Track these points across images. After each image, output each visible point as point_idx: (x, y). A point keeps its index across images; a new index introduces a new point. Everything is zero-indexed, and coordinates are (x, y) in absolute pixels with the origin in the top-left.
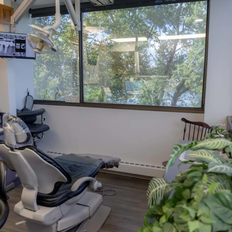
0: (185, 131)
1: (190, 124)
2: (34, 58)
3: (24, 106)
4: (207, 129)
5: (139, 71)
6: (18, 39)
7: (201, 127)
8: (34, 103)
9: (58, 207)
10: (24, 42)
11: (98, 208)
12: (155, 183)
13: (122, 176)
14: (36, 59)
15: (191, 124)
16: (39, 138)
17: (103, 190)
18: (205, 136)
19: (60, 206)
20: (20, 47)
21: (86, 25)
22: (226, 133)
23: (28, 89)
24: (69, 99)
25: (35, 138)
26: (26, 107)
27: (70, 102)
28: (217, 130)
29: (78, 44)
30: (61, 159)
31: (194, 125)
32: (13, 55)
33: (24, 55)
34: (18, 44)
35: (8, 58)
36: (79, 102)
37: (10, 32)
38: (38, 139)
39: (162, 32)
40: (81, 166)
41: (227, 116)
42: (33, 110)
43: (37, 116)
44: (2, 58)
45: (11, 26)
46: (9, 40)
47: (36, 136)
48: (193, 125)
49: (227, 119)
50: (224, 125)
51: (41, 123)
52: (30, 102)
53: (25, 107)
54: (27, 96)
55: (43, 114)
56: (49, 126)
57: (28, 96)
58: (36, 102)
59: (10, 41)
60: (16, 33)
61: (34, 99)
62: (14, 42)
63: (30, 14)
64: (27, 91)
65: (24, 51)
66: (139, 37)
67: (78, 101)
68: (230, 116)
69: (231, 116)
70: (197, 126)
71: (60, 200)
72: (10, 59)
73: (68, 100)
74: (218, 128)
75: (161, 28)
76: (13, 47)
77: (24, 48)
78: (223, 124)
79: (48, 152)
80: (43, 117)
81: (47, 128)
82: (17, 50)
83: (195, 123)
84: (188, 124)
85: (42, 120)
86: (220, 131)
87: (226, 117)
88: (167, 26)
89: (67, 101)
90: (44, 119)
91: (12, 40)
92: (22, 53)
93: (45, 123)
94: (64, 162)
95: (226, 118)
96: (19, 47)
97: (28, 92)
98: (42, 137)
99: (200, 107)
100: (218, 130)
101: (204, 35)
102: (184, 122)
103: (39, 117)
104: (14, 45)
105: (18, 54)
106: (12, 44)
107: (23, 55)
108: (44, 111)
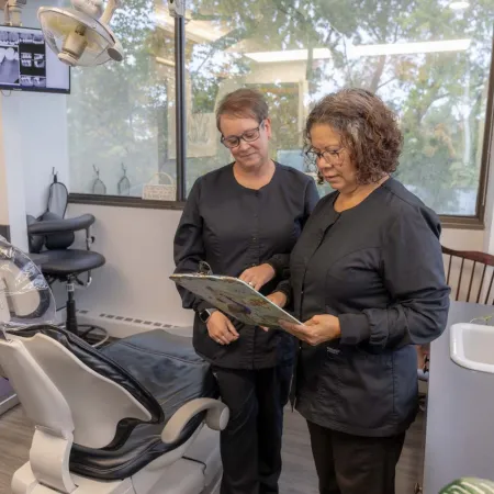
1: (451, 255)
2: (67, 92)
3: (46, 209)
6: (26, 41)
7: (480, 265)
8: (68, 201)
9: (127, 480)
10: (41, 49)
15: (453, 257)
16: (81, 283)
19: (131, 478)
20: (33, 63)
23: (53, 168)
24: (150, 192)
25: (70, 285)
26: (51, 211)
27: (152, 199)
30: (134, 346)
31: (461, 259)
32: (15, 82)
33: (42, 82)
34: (26, 56)
36: (175, 200)
37: (8, 25)
38: (79, 287)
42: (66, 217)
43: (76, 233)
45: (11, 9)
46: (5, 44)
47: (73, 279)
51: (86, 249)
52: (59, 199)
53: (48, 210)
54: (52, 185)
55: (91, 227)
56: (105, 256)
57: (54, 185)
58: (74, 198)
59: (6, 48)
60: (21, 26)
61: (69, 192)
62: (15, 49)
64: (51, 173)
65: (42, 72)
67: (173, 198)
72: (7, 92)
73: (147, 193)
76: (14, 61)
77: (41, 66)
80: (91, 234)
81: (101, 262)
82: (25, 71)
84: (446, 257)
85: (87, 241)
89: (147, 196)
90: (93, 238)
91: (12, 44)
92: (37, 78)
93: (94, 248)
96: (29, 62)
97: (55, 174)
98: (88, 281)
99: (474, 213)
103: (80, 234)
104: (16, 56)
105: (27, 80)
106: (12, 55)
107: (39, 83)
108: (92, 220)
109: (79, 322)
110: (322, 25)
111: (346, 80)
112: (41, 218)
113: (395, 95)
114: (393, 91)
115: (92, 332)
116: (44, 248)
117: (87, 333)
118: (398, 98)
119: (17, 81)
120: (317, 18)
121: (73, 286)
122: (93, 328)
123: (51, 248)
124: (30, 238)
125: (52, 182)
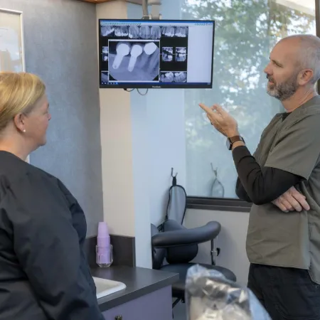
2: (208, 86)
8: (187, 207)
10: (183, 42)
14: (213, 86)
20: (174, 57)
23: (172, 169)
26: (170, 218)
32: (155, 80)
33: (183, 77)
34: (168, 48)
35: (139, 89)
37: (147, 20)
44: (125, 89)
51: (210, 263)
53: (166, 218)
54: (171, 188)
55: (216, 237)
60: (161, 18)
62: (156, 43)
65: (182, 66)
72: (143, 91)
77: (182, 59)
80: (217, 245)
82: (165, 66)
90: (218, 250)
96: (170, 56)
97: (174, 175)
103: (204, 246)
108: (219, 228)
116: (165, 262)
119: (157, 79)
124: (153, 251)
125: (171, 185)
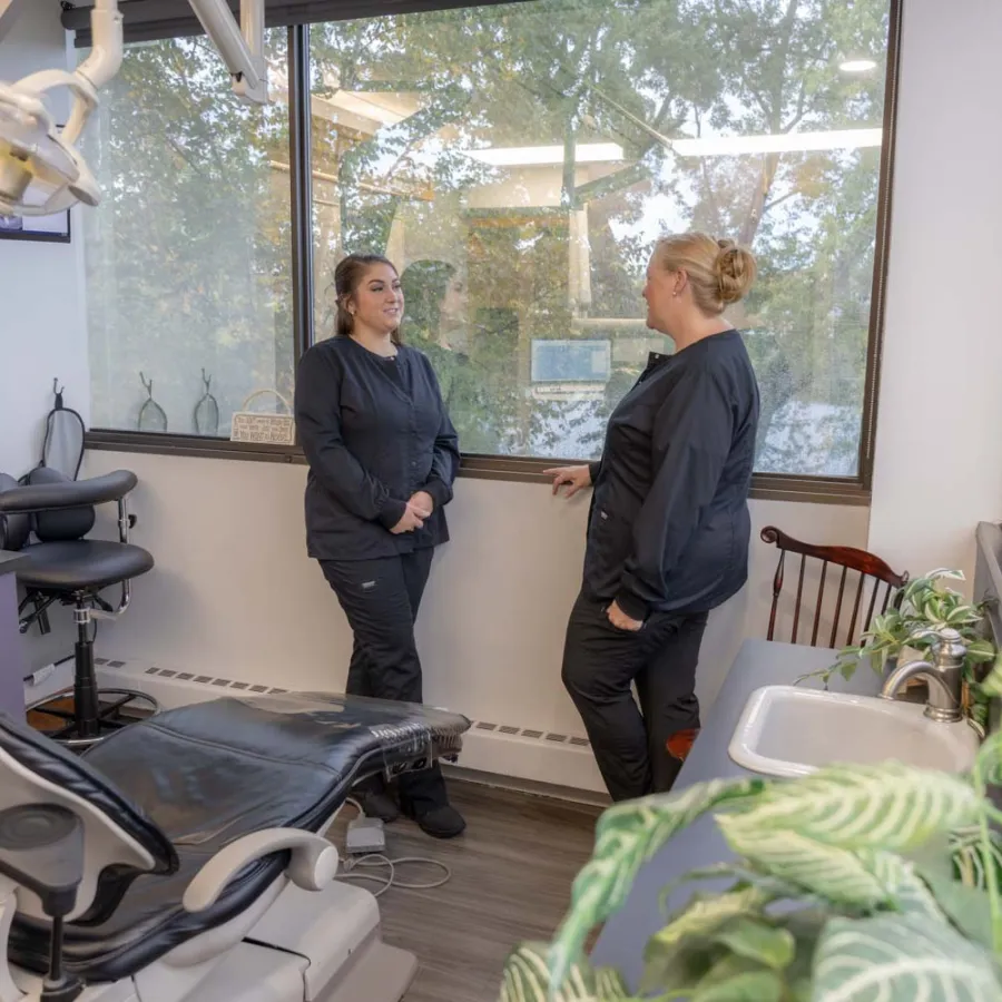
0: (777, 588)
1: (800, 556)
2: (64, 238)
3: (38, 460)
4: (881, 582)
5: (588, 299)
7: (854, 574)
8: (85, 446)
9: (125, 982)
11: (354, 958)
12: (531, 977)
13: (486, 787)
14: (72, 239)
15: (808, 558)
16: (107, 608)
17: (390, 863)
18: (866, 629)
19: (133, 979)
21: (336, 84)
22: (970, 618)
23: (56, 380)
24: (245, 427)
25: (82, 611)
26: (49, 464)
27: (249, 440)
28: (924, 599)
29: (287, 166)
31: (822, 562)
36: (292, 443)
38: (103, 614)
39: (708, 125)
40: (259, 769)
41: (980, 525)
42: (80, 478)
43: (97, 508)
47: (87, 599)
48: (814, 563)
49: (977, 536)
50: (961, 576)
51: (118, 540)
52: (67, 442)
53: (43, 463)
54: (52, 413)
55: (127, 496)
56: (152, 552)
57: (56, 413)
58: (97, 439)
61: (87, 427)
63: (70, 29)
64: (51, 388)
66: (580, 142)
67: (290, 439)
68: (992, 525)
69: (998, 523)
70: (835, 568)
71: (130, 949)
73: (240, 429)
74: (932, 590)
75: (706, 107)
78: (956, 573)
79: (152, 671)
80: (130, 509)
81: (145, 565)
83: (827, 554)
84: (793, 558)
85: (119, 523)
86: (940, 604)
87: (976, 525)
88: (731, 100)
89: (239, 435)
90: (133, 518)
93: (134, 537)
94: (182, 743)
95: (974, 532)
97: (58, 392)
98: (123, 603)
99: (855, 474)
100: (929, 600)
101: (874, 137)
102: (774, 544)
103: (106, 510)
108: (131, 482)
109: (101, 684)
110: (650, 84)
111: (701, 193)
112: (27, 479)
113: (798, 224)
114: (796, 217)
115: (130, 704)
116: (33, 539)
117: (119, 705)
118: (806, 231)
120: (638, 71)
121: (90, 613)
122: (132, 696)
123: (46, 538)
124: (2, 519)
125: (53, 407)
